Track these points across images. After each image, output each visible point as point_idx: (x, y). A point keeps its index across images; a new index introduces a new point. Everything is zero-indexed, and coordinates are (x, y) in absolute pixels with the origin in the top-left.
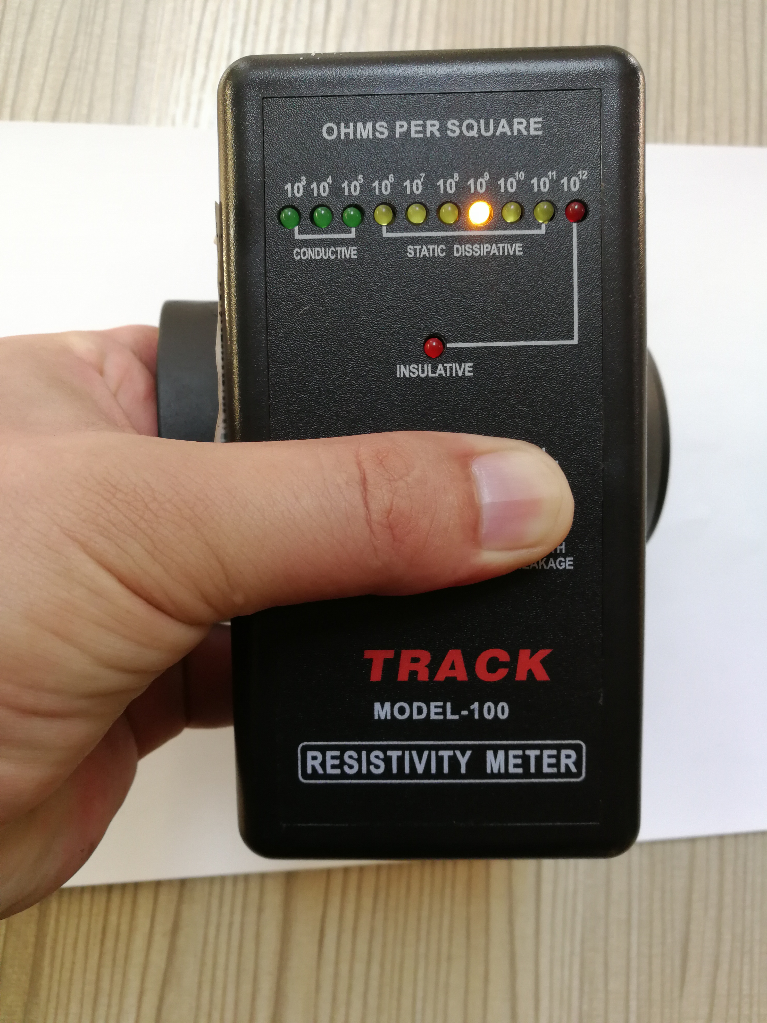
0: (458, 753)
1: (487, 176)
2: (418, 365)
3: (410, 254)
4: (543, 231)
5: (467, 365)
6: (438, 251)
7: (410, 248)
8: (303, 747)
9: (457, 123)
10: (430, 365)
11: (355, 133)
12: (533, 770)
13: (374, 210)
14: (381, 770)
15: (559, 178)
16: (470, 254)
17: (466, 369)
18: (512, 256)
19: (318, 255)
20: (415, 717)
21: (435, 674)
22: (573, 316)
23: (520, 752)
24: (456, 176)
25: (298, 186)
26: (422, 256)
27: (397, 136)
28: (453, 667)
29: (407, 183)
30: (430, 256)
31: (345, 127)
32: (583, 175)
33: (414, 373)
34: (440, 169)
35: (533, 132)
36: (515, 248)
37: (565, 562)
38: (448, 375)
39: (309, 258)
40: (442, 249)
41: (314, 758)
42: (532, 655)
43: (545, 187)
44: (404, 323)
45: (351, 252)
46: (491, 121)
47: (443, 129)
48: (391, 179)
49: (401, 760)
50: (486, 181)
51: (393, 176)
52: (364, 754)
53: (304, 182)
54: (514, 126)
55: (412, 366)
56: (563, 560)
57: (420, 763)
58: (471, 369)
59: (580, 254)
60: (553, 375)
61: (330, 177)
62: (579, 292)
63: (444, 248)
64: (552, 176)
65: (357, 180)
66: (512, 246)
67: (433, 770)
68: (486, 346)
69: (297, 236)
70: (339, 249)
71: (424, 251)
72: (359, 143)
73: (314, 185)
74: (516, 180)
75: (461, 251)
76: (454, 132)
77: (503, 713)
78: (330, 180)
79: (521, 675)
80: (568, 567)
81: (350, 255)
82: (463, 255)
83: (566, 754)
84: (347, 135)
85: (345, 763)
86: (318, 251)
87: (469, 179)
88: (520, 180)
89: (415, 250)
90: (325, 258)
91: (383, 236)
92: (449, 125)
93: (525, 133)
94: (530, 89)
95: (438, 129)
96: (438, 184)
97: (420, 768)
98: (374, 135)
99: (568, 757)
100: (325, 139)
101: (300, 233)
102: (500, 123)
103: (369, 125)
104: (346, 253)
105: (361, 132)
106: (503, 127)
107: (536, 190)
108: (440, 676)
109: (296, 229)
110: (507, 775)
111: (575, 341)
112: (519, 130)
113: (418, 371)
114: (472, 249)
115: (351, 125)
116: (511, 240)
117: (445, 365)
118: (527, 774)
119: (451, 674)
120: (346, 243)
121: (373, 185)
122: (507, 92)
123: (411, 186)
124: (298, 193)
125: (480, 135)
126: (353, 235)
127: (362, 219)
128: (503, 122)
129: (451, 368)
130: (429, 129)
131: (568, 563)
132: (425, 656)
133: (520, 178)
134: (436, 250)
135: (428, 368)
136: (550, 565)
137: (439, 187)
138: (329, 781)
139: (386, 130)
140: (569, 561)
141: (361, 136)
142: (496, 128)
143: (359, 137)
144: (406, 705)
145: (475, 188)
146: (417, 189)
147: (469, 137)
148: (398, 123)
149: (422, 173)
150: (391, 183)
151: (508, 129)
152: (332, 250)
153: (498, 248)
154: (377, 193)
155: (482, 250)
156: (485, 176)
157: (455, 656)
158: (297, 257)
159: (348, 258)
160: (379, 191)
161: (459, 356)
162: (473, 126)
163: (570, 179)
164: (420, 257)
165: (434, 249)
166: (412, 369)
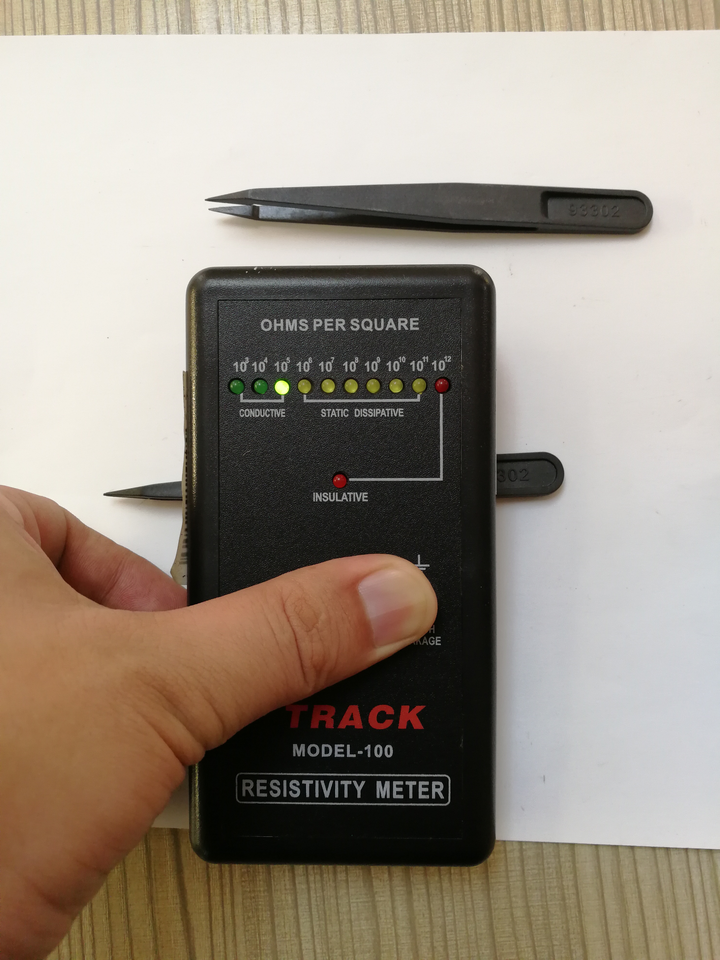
0: (355, 783)
1: (379, 360)
2: (328, 493)
3: (324, 414)
4: (418, 400)
5: (364, 494)
7: (323, 411)
8: (240, 776)
9: (358, 321)
10: (337, 493)
11: (285, 327)
12: (411, 796)
13: (298, 383)
14: (297, 795)
15: (431, 361)
16: (366, 416)
17: (363, 496)
18: (396, 417)
19: (257, 414)
20: (323, 755)
21: (339, 723)
22: (440, 461)
23: (401, 783)
24: (357, 359)
25: (243, 364)
27: (315, 329)
28: (352, 718)
29: (322, 364)
30: (337, 417)
31: (277, 323)
32: (448, 359)
33: (325, 499)
34: (345, 354)
35: (412, 328)
36: (398, 412)
37: (435, 640)
38: (350, 501)
39: (251, 416)
40: (346, 412)
41: (248, 785)
42: (410, 710)
43: (420, 368)
44: (319, 464)
45: (281, 413)
46: (382, 320)
47: (348, 325)
48: (310, 361)
49: (312, 787)
50: (378, 363)
51: (311, 358)
52: (285, 782)
53: (247, 361)
54: (399, 324)
55: (324, 493)
56: (434, 639)
57: (327, 790)
58: (367, 497)
59: (445, 416)
60: (425, 503)
61: (266, 359)
62: (443, 444)
63: (348, 411)
64: (426, 359)
65: (286, 361)
66: (396, 410)
67: (337, 796)
68: (377, 481)
69: (242, 400)
70: (272, 410)
71: (333, 413)
72: (287, 334)
73: (255, 364)
74: (400, 363)
75: (359, 413)
76: (355, 327)
77: (389, 753)
79: (403, 725)
80: (437, 644)
81: (280, 415)
82: (361, 416)
83: (436, 784)
84: (279, 328)
85: (271, 789)
86: (257, 412)
87: (365, 362)
88: (403, 363)
89: (327, 412)
90: (262, 416)
92: (352, 322)
93: (406, 329)
94: (410, 297)
95: (344, 326)
96: (344, 365)
97: (327, 794)
98: (298, 328)
99: (438, 787)
100: (262, 330)
101: (244, 398)
102: (388, 321)
103: (295, 321)
104: (277, 414)
105: (289, 326)
107: (414, 369)
108: (343, 725)
109: (242, 395)
110: (392, 800)
111: (441, 479)
112: (402, 326)
113: (329, 497)
114: (367, 412)
115: (282, 321)
116: (395, 406)
117: (348, 493)
118: (406, 799)
119: (350, 723)
120: (277, 406)
121: (297, 365)
122: (393, 299)
123: (325, 366)
124: (243, 369)
125: (374, 330)
126: (282, 400)
128: (391, 320)
129: (352, 496)
130: (337, 325)
131: (437, 641)
133: (403, 361)
134: (342, 413)
135: (336, 495)
136: (424, 642)
137: (344, 367)
138: (258, 803)
139: (307, 325)
140: (438, 639)
141: (289, 329)
142: (385, 325)
143: (287, 329)
144: (317, 747)
145: (370, 368)
146: (329, 367)
147: (366, 331)
148: (315, 321)
149: (332, 356)
150: (310, 364)
151: (394, 325)
152: (267, 411)
153: (386, 411)
154: (300, 371)
155: (375, 413)
156: (377, 360)
157: (354, 710)
158: (242, 415)
159: (278, 416)
160: (301, 370)
161: (358, 488)
162: (369, 324)
163: (439, 362)
164: (330, 417)
165: (340, 412)
166: (324, 496)
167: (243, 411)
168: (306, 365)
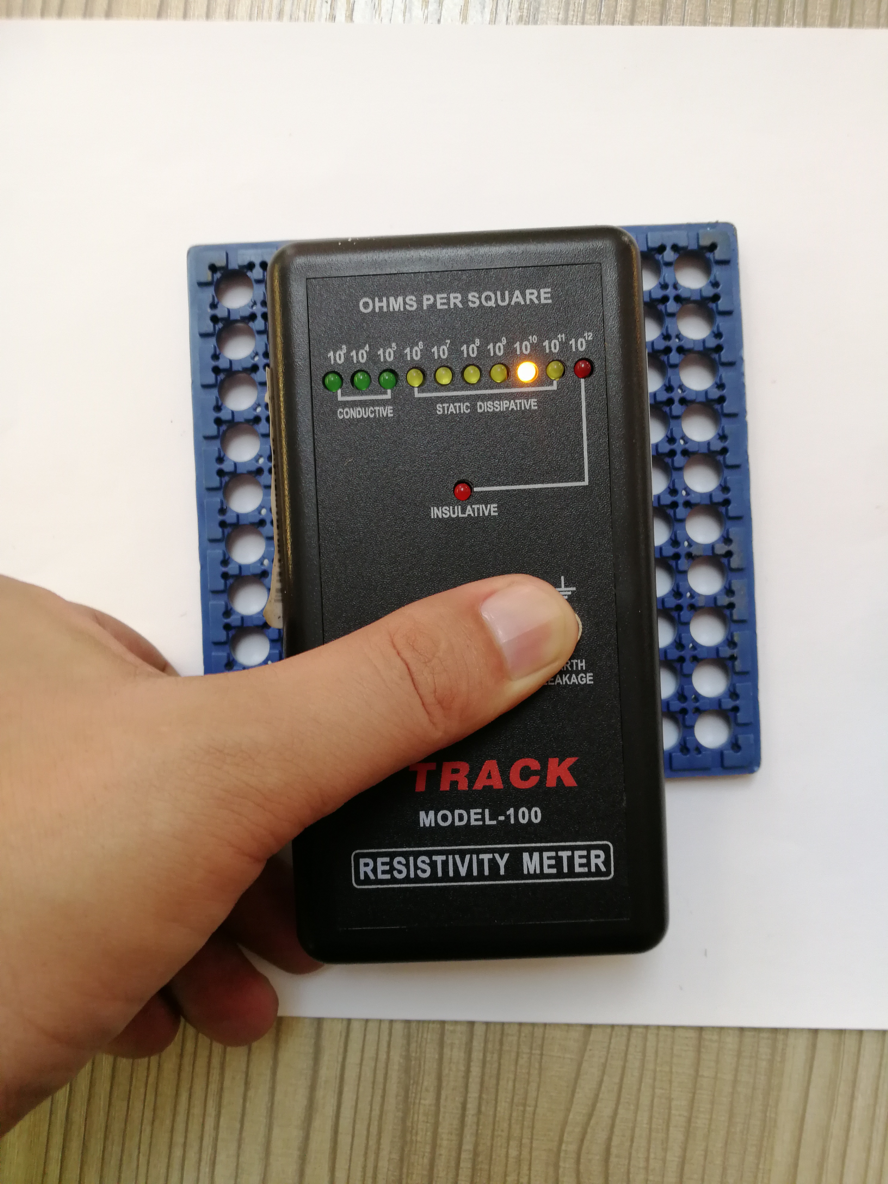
0: (497, 856)
2: (449, 507)
3: (439, 411)
4: (554, 387)
5: (492, 506)
6: (463, 409)
7: (439, 406)
8: (356, 854)
9: (477, 295)
10: (460, 507)
11: (388, 306)
12: (565, 870)
13: (407, 374)
14: (427, 875)
15: (568, 340)
16: (492, 410)
17: (492, 509)
18: (528, 410)
19: (359, 414)
20: (457, 823)
21: (474, 783)
22: (584, 461)
23: (553, 854)
24: (477, 341)
25: (340, 354)
26: (449, 413)
27: (425, 308)
28: (489, 777)
29: (435, 349)
30: (456, 413)
31: (379, 302)
32: (588, 336)
33: (446, 514)
34: (463, 336)
35: (543, 301)
36: (531, 403)
38: (476, 515)
40: (467, 406)
41: (366, 865)
42: (560, 763)
43: (555, 348)
44: (436, 472)
45: (387, 411)
46: (507, 293)
47: (465, 301)
48: (421, 346)
49: (445, 863)
50: (503, 345)
51: (422, 343)
52: (411, 859)
53: (344, 350)
54: (527, 296)
55: (444, 508)
56: (584, 676)
57: (463, 866)
58: (496, 509)
59: (588, 406)
60: (567, 513)
61: (367, 346)
62: (588, 440)
63: (469, 405)
65: (391, 348)
66: (528, 401)
67: (475, 873)
68: (508, 489)
69: (340, 398)
70: (377, 408)
71: (452, 409)
72: (392, 314)
73: (354, 353)
74: (530, 344)
75: (483, 407)
76: (474, 302)
77: (536, 817)
78: (367, 348)
79: (551, 782)
80: (588, 682)
81: (387, 414)
82: (486, 411)
83: (596, 854)
84: (381, 308)
85: (395, 869)
86: (359, 411)
87: (488, 344)
88: (534, 343)
89: (443, 408)
90: (365, 417)
91: (416, 396)
92: (470, 297)
93: (536, 302)
94: (539, 264)
95: (460, 301)
96: (462, 349)
97: (463, 872)
98: (405, 308)
99: (598, 856)
100: (361, 312)
101: (342, 395)
102: (514, 293)
103: (400, 299)
104: (384, 412)
105: (393, 305)
107: (548, 351)
108: (478, 786)
109: (339, 391)
110: (542, 875)
111: (586, 483)
113: (450, 512)
114: (493, 405)
115: (384, 299)
116: (527, 396)
117: (473, 506)
118: (560, 874)
119: (488, 783)
120: (383, 403)
121: (405, 352)
122: (519, 267)
123: (439, 352)
124: (340, 359)
125: (498, 306)
126: (388, 396)
127: (397, 381)
128: (517, 293)
129: (478, 509)
130: (452, 301)
133: (534, 341)
134: (462, 408)
135: (458, 509)
136: (572, 681)
137: (463, 352)
138: (380, 886)
139: (415, 303)
140: (589, 676)
141: (394, 309)
142: (511, 298)
143: (391, 309)
144: (448, 813)
145: (494, 352)
146: (444, 353)
147: (488, 307)
149: (448, 339)
150: (421, 350)
151: (522, 299)
152: (371, 410)
153: (516, 404)
155: (502, 406)
156: (503, 341)
157: (491, 766)
158: (340, 416)
159: (385, 416)
160: (410, 357)
161: (486, 498)
162: (491, 298)
163: (578, 341)
165: (460, 407)
166: (444, 511)
168: (416, 351)
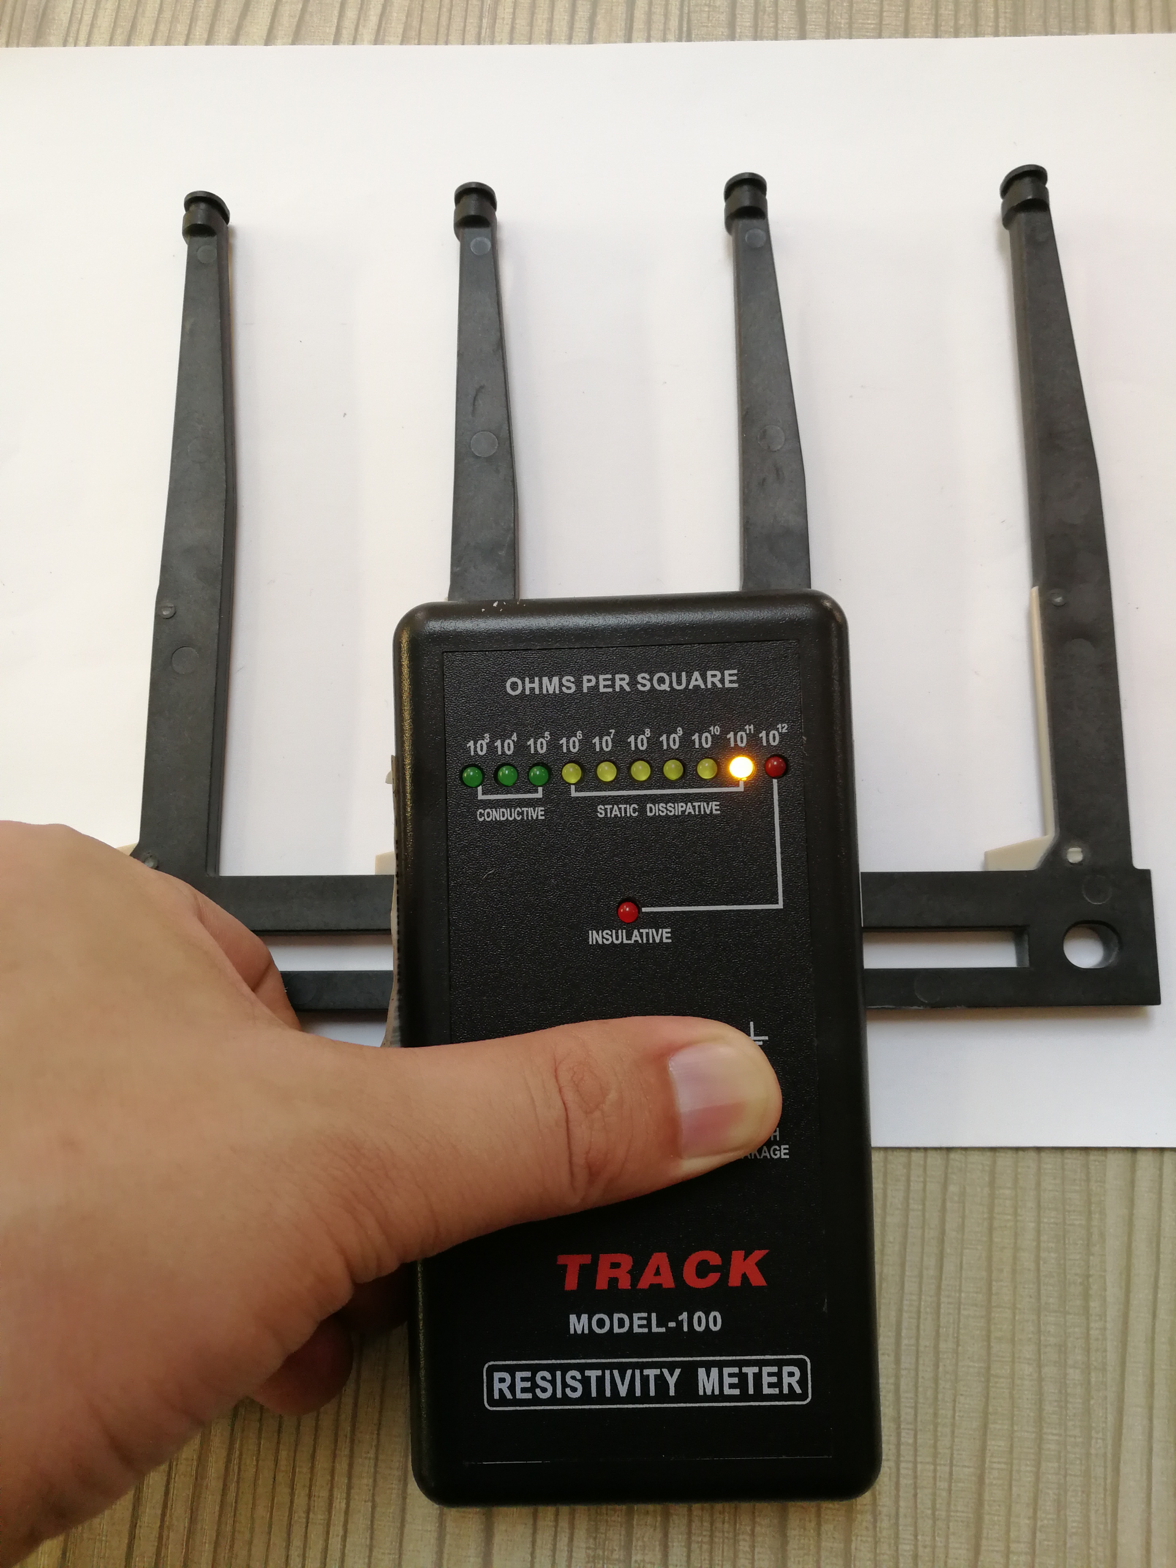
0: (666, 1372)
1: (680, 731)
2: (611, 931)
3: (601, 814)
4: (741, 788)
5: (665, 930)
6: (630, 811)
7: (600, 808)
8: (489, 1366)
9: (648, 677)
10: (624, 931)
11: (541, 688)
12: (751, 1391)
13: (562, 768)
14: (578, 1394)
15: (757, 732)
16: (664, 814)
17: (664, 935)
18: (709, 815)
19: (503, 817)
20: (616, 1330)
21: (638, 1281)
22: (777, 877)
23: (736, 1370)
24: (648, 732)
25: (481, 744)
26: (613, 816)
27: (585, 690)
28: (658, 1273)
29: (596, 740)
30: (621, 816)
31: (530, 683)
32: (782, 728)
33: (607, 940)
34: (630, 724)
35: (728, 685)
36: (712, 807)
37: (780, 1150)
38: (644, 942)
39: (494, 819)
40: (634, 809)
41: (502, 1380)
42: (746, 1257)
43: (742, 742)
44: (595, 887)
45: (538, 813)
46: (684, 674)
47: (633, 683)
48: (580, 736)
49: (601, 1380)
50: (679, 737)
51: (581, 732)
52: (559, 1374)
53: (487, 740)
54: (708, 679)
55: (605, 932)
56: (778, 1148)
57: (623, 1384)
58: (669, 935)
59: (782, 812)
60: (758, 942)
61: (515, 734)
62: (782, 853)
63: (637, 807)
64: (750, 729)
65: (543, 737)
66: (708, 804)
67: (638, 1393)
68: (684, 910)
69: (481, 797)
70: (525, 809)
71: (616, 811)
72: (545, 697)
73: (498, 743)
74: (711, 736)
75: (655, 810)
76: (644, 685)
77: (715, 1324)
78: (515, 737)
79: (735, 1281)
80: (783, 1157)
81: (537, 816)
82: (657, 814)
83: (789, 1371)
84: (532, 689)
86: (503, 812)
87: (661, 734)
88: (716, 735)
89: (606, 810)
90: (511, 819)
92: (639, 678)
93: (719, 685)
94: (723, 640)
95: (627, 684)
96: (629, 740)
97: (623, 1391)
98: (560, 690)
99: (791, 1374)
100: (509, 694)
101: (484, 793)
102: (692, 675)
103: (556, 680)
104: (533, 814)
105: (547, 687)
106: (696, 680)
107: (732, 745)
108: (644, 1284)
109: (480, 788)
110: (722, 1397)
111: (780, 906)
112: (713, 683)
113: (612, 937)
114: (666, 808)
115: (537, 679)
116: (708, 798)
117: (641, 931)
118: (744, 1396)
119: (656, 1280)
120: (533, 803)
121: (561, 742)
122: (699, 644)
123: (601, 743)
124: (482, 750)
125: (673, 689)
126: (539, 795)
127: (550, 778)
129: (647, 934)
130: (618, 683)
131: (783, 1151)
132: (626, 1261)
133: (716, 732)
134: (628, 810)
135: (622, 934)
136: (763, 1154)
137: (630, 744)
138: (519, 1408)
139: (574, 685)
140: (785, 1149)
141: (547, 691)
142: (688, 681)
143: (545, 692)
144: (606, 1318)
145: (668, 744)
146: (607, 746)
147: (660, 690)
148: (585, 678)
149: (612, 729)
150: (579, 740)
151: (702, 682)
152: (518, 811)
153: (694, 807)
154: (565, 750)
155: (677, 809)
156: (678, 732)
157: (660, 1259)
158: (480, 817)
159: (534, 818)
160: (567, 749)
161: (656, 922)
162: (665, 680)
163: (769, 733)
164: (611, 817)
165: (625, 809)
166: (605, 936)
167: (483, 812)
168: (574, 742)
